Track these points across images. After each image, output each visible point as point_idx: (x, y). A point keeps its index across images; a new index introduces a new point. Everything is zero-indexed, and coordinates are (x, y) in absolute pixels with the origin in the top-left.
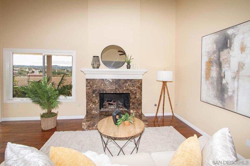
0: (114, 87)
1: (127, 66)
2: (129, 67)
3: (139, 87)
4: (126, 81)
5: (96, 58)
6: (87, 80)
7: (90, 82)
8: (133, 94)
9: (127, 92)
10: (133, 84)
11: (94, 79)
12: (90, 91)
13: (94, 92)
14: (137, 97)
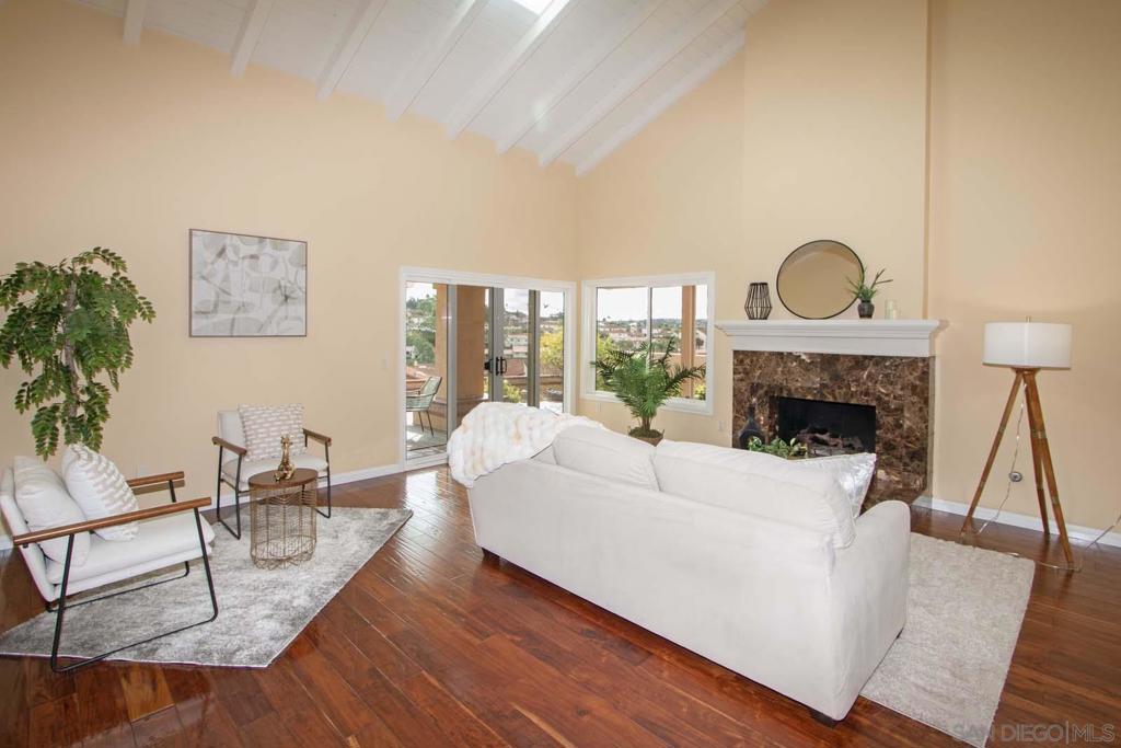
0: (815, 380)
1: (861, 309)
2: (866, 312)
3: (914, 388)
4: (859, 362)
5: (759, 288)
6: (736, 352)
7: (744, 361)
8: (889, 411)
9: (863, 400)
10: (887, 376)
11: (754, 353)
12: (744, 386)
13: (754, 389)
14: (907, 424)
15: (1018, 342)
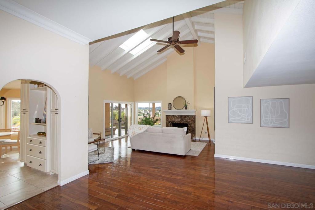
0: (179, 120)
1: (185, 108)
2: (186, 108)
3: (193, 120)
4: (185, 116)
5: (170, 104)
6: (166, 116)
7: (168, 117)
8: (190, 124)
9: (186, 123)
10: (189, 119)
11: (169, 116)
12: (168, 122)
13: (169, 122)
14: (192, 126)
15: (205, 113)
